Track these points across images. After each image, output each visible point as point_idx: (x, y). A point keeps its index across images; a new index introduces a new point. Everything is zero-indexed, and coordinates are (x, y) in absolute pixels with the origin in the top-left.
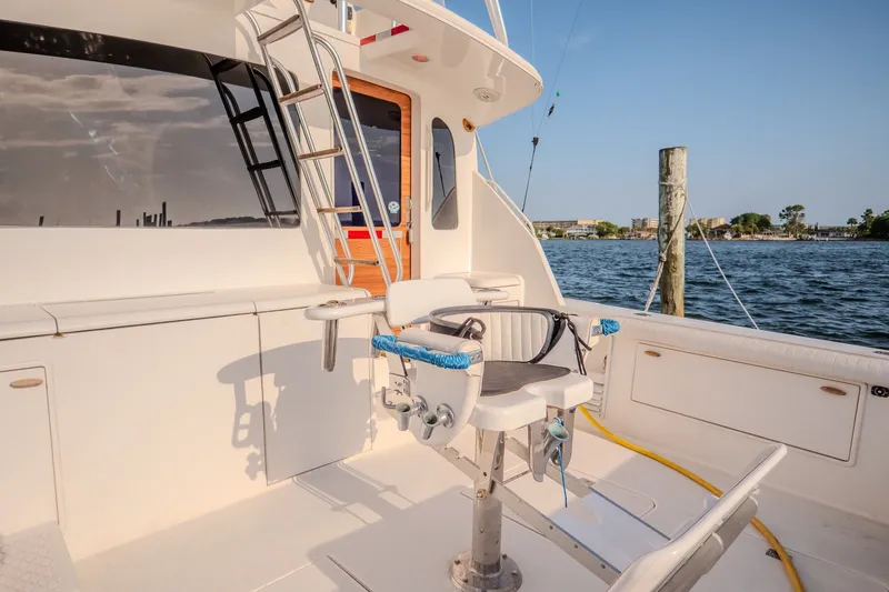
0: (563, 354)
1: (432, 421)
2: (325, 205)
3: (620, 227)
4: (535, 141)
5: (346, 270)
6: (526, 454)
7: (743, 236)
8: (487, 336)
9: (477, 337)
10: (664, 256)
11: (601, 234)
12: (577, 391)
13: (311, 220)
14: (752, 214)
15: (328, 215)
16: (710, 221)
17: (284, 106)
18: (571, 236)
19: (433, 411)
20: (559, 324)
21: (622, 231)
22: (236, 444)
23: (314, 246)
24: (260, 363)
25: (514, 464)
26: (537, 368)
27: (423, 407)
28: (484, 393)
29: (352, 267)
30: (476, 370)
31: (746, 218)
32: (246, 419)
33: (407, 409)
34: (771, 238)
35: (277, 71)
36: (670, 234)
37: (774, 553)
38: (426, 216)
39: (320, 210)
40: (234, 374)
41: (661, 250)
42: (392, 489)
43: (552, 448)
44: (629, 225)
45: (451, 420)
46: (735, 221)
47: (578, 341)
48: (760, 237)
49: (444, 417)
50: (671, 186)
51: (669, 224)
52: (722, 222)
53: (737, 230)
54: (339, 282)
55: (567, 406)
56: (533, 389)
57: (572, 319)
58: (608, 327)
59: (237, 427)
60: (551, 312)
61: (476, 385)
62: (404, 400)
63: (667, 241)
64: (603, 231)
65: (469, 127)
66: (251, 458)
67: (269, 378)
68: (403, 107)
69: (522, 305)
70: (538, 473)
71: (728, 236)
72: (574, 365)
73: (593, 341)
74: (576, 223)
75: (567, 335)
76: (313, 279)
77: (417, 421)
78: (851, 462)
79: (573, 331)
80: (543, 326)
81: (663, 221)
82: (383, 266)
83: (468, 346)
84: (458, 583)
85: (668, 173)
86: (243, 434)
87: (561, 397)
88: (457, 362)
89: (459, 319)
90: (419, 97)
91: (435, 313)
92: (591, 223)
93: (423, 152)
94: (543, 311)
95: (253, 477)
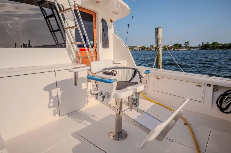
0: (136, 79)
1: (104, 97)
2: (73, 42)
3: (147, 47)
4: (129, 25)
5: (79, 59)
6: (128, 104)
7: (176, 49)
8: (117, 75)
9: (115, 75)
10: (157, 54)
11: (142, 49)
12: (140, 88)
13: (69, 46)
14: (178, 44)
15: (74, 44)
16: (168, 46)
17: (60, 14)
18: (135, 50)
19: (104, 94)
20: (135, 71)
21: (147, 48)
22: (50, 107)
23: (70, 53)
24: (56, 85)
25: (125, 107)
26: (130, 83)
27: (101, 94)
28: (117, 89)
29: (81, 58)
30: (115, 83)
31: (176, 45)
32: (52, 100)
33: (97, 94)
34: (182, 49)
35: (58, 4)
36: (158, 49)
37: (186, 124)
38: (101, 45)
39: (71, 43)
40: (48, 88)
42: (94, 116)
43: (134, 102)
44: (149, 47)
45: (109, 97)
46: (174, 45)
47: (140, 75)
48: (179, 49)
49: (107, 96)
50: (158, 37)
51: (158, 46)
52: (171, 46)
53: (174, 48)
54: (77, 62)
55: (138, 92)
56: (129, 88)
57: (139, 70)
58: (147, 72)
59: (50, 103)
60: (134, 69)
61: (115, 87)
62: (97, 92)
63: (158, 51)
64: (143, 48)
65: (111, 21)
66: (54, 111)
67: (59, 89)
68: (94, 15)
69: (126, 67)
70: (131, 109)
71: (172, 49)
72: (139, 82)
73: (144, 75)
74: (136, 46)
75: (137, 74)
76: (70, 62)
77: (100, 97)
78: (203, 102)
79: (139, 73)
80: (131, 72)
81: (157, 46)
82: (89, 58)
83: (113, 77)
84: (111, 137)
85: (158, 34)
86: (51, 105)
87: (136, 89)
88: (110, 81)
89: (110, 71)
90: (98, 13)
91: (104, 69)
92: (140, 46)
93: (99, 28)
94: (131, 68)
95: (55, 116)
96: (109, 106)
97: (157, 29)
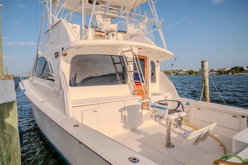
0: (180, 108)
1: (161, 117)
2: (132, 80)
4: (172, 65)
6: (174, 125)
9: (167, 105)
10: (204, 86)
12: (183, 114)
13: (130, 82)
15: (133, 82)
16: (224, 69)
19: (160, 116)
20: (179, 103)
21: (196, 73)
22: (122, 122)
23: (130, 87)
24: (124, 109)
25: (172, 126)
26: (176, 111)
27: (158, 116)
28: (168, 114)
29: (137, 91)
30: (167, 110)
31: (236, 68)
32: (123, 118)
33: (156, 116)
34: (244, 74)
36: (205, 81)
37: (221, 145)
38: (150, 80)
39: (132, 81)
40: (121, 110)
41: (203, 85)
42: (147, 132)
43: (179, 123)
45: (163, 118)
47: (183, 106)
48: (241, 74)
49: (162, 117)
50: (204, 70)
51: (204, 78)
54: (134, 94)
55: (181, 116)
56: (175, 113)
57: (181, 102)
58: (188, 104)
59: (121, 119)
60: (178, 101)
61: (167, 112)
62: (154, 115)
63: (204, 83)
65: (158, 62)
66: (123, 125)
67: (126, 111)
68: (145, 59)
69: (170, 100)
70: (177, 127)
71: (230, 74)
72: (182, 110)
73: (185, 106)
75: (181, 105)
76: (130, 94)
77: (158, 119)
78: (239, 131)
79: (182, 104)
80: (177, 103)
81: (203, 78)
82: (144, 92)
83: (166, 107)
85: (204, 67)
86: (122, 121)
87: (180, 115)
88: (165, 109)
90: (148, 58)
91: (159, 101)
93: (149, 67)
94: (177, 101)
95: (124, 129)
96: (162, 124)
97: (203, 62)
